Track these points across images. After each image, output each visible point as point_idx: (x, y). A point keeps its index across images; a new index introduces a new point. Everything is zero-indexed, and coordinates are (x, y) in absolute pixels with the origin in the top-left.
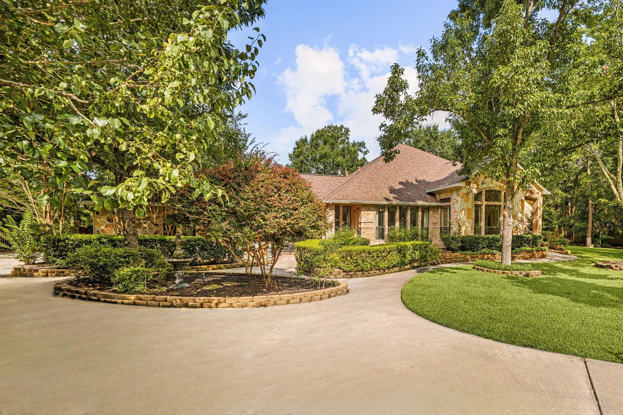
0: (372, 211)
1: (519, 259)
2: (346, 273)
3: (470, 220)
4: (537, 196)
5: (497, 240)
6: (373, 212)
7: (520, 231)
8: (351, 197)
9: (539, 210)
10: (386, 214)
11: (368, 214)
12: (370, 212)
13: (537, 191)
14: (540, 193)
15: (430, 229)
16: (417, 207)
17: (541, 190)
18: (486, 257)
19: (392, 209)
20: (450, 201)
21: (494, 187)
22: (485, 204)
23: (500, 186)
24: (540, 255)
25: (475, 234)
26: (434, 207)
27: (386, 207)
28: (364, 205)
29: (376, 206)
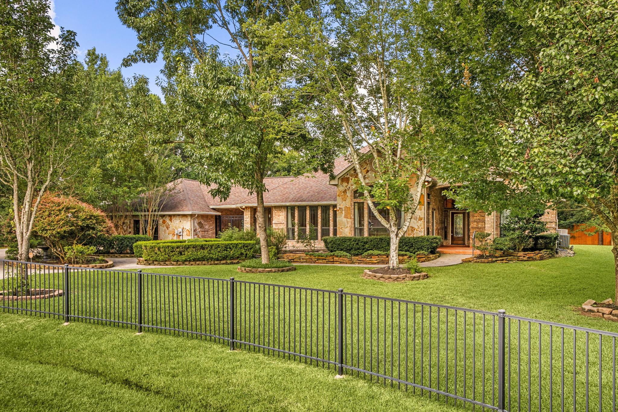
3: (348, 220)
7: (418, 232)
10: (296, 215)
11: (279, 216)
19: (302, 210)
27: (296, 208)
28: (276, 207)
29: (287, 207)
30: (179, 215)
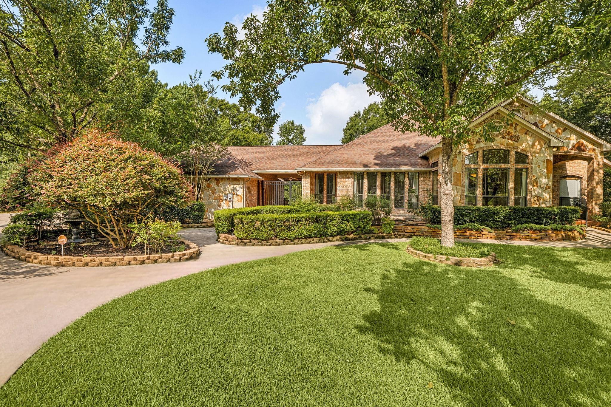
0: (349, 178)
1: (520, 239)
2: (240, 241)
3: (458, 187)
4: (593, 154)
5: (494, 214)
6: (350, 180)
7: (545, 201)
8: (326, 165)
9: (595, 173)
10: (365, 181)
11: (345, 182)
12: (347, 180)
13: (590, 146)
14: (598, 150)
15: (419, 197)
16: (404, 173)
17: (600, 145)
18: (468, 233)
19: (372, 176)
20: (437, 166)
21: (497, 146)
22: (482, 167)
23: (508, 144)
24: (560, 237)
25: (469, 204)
26: (425, 173)
27: (365, 173)
28: (340, 173)
29: (354, 173)
30: (228, 179)
